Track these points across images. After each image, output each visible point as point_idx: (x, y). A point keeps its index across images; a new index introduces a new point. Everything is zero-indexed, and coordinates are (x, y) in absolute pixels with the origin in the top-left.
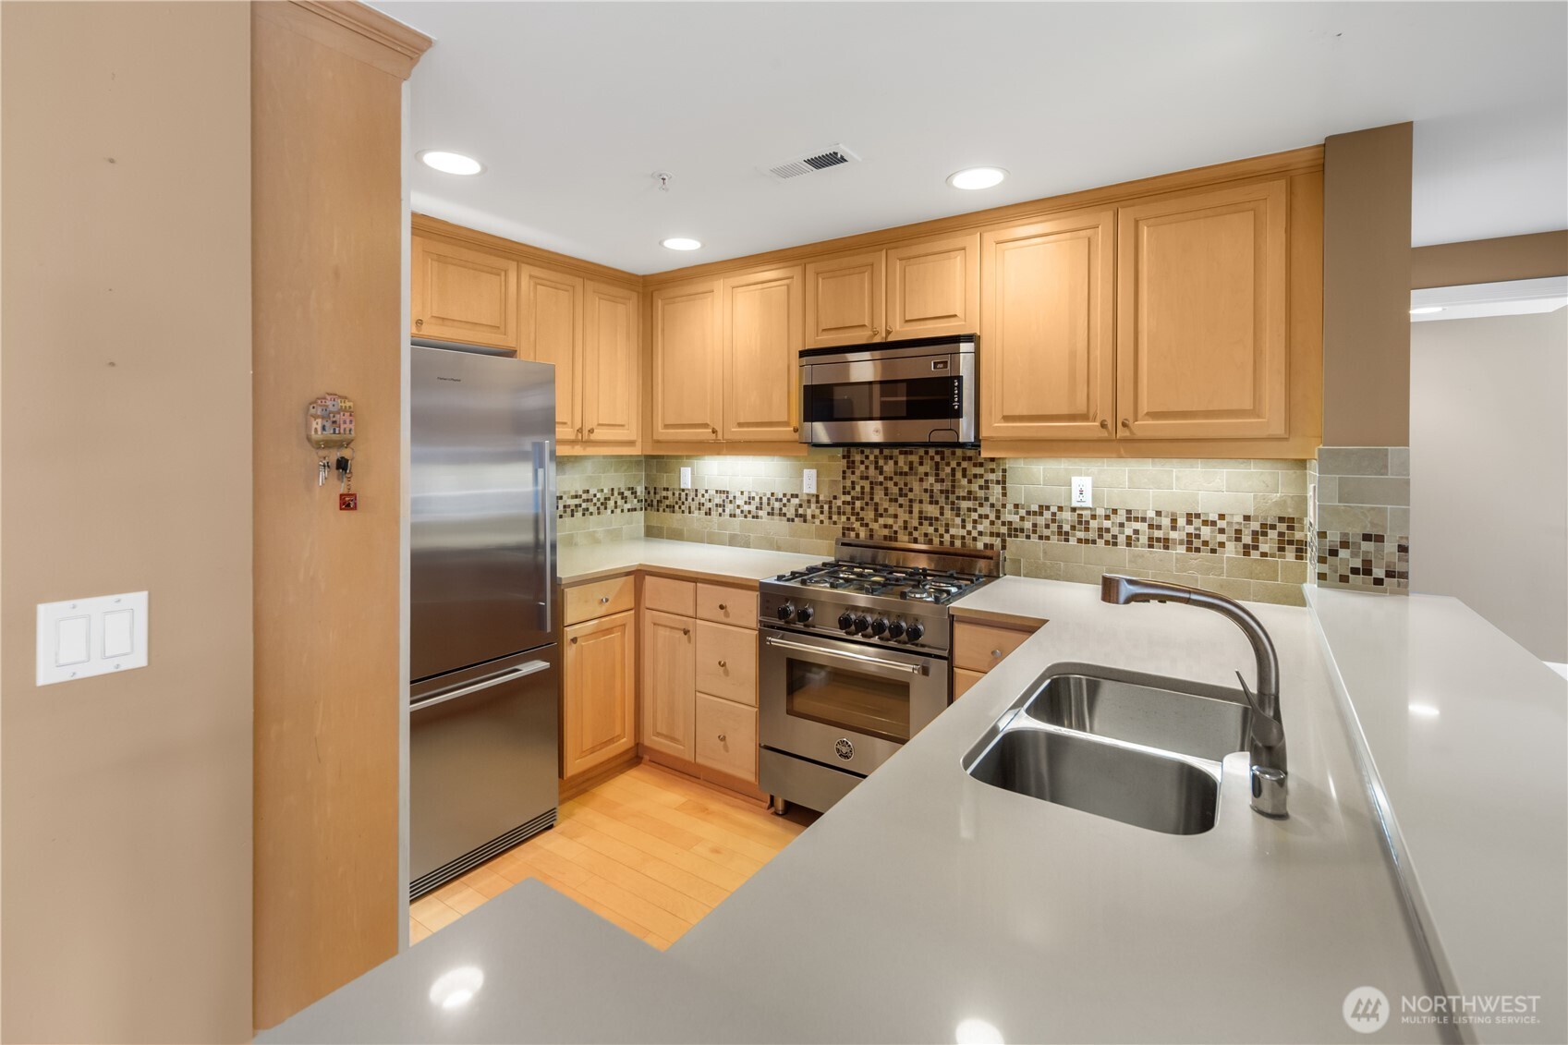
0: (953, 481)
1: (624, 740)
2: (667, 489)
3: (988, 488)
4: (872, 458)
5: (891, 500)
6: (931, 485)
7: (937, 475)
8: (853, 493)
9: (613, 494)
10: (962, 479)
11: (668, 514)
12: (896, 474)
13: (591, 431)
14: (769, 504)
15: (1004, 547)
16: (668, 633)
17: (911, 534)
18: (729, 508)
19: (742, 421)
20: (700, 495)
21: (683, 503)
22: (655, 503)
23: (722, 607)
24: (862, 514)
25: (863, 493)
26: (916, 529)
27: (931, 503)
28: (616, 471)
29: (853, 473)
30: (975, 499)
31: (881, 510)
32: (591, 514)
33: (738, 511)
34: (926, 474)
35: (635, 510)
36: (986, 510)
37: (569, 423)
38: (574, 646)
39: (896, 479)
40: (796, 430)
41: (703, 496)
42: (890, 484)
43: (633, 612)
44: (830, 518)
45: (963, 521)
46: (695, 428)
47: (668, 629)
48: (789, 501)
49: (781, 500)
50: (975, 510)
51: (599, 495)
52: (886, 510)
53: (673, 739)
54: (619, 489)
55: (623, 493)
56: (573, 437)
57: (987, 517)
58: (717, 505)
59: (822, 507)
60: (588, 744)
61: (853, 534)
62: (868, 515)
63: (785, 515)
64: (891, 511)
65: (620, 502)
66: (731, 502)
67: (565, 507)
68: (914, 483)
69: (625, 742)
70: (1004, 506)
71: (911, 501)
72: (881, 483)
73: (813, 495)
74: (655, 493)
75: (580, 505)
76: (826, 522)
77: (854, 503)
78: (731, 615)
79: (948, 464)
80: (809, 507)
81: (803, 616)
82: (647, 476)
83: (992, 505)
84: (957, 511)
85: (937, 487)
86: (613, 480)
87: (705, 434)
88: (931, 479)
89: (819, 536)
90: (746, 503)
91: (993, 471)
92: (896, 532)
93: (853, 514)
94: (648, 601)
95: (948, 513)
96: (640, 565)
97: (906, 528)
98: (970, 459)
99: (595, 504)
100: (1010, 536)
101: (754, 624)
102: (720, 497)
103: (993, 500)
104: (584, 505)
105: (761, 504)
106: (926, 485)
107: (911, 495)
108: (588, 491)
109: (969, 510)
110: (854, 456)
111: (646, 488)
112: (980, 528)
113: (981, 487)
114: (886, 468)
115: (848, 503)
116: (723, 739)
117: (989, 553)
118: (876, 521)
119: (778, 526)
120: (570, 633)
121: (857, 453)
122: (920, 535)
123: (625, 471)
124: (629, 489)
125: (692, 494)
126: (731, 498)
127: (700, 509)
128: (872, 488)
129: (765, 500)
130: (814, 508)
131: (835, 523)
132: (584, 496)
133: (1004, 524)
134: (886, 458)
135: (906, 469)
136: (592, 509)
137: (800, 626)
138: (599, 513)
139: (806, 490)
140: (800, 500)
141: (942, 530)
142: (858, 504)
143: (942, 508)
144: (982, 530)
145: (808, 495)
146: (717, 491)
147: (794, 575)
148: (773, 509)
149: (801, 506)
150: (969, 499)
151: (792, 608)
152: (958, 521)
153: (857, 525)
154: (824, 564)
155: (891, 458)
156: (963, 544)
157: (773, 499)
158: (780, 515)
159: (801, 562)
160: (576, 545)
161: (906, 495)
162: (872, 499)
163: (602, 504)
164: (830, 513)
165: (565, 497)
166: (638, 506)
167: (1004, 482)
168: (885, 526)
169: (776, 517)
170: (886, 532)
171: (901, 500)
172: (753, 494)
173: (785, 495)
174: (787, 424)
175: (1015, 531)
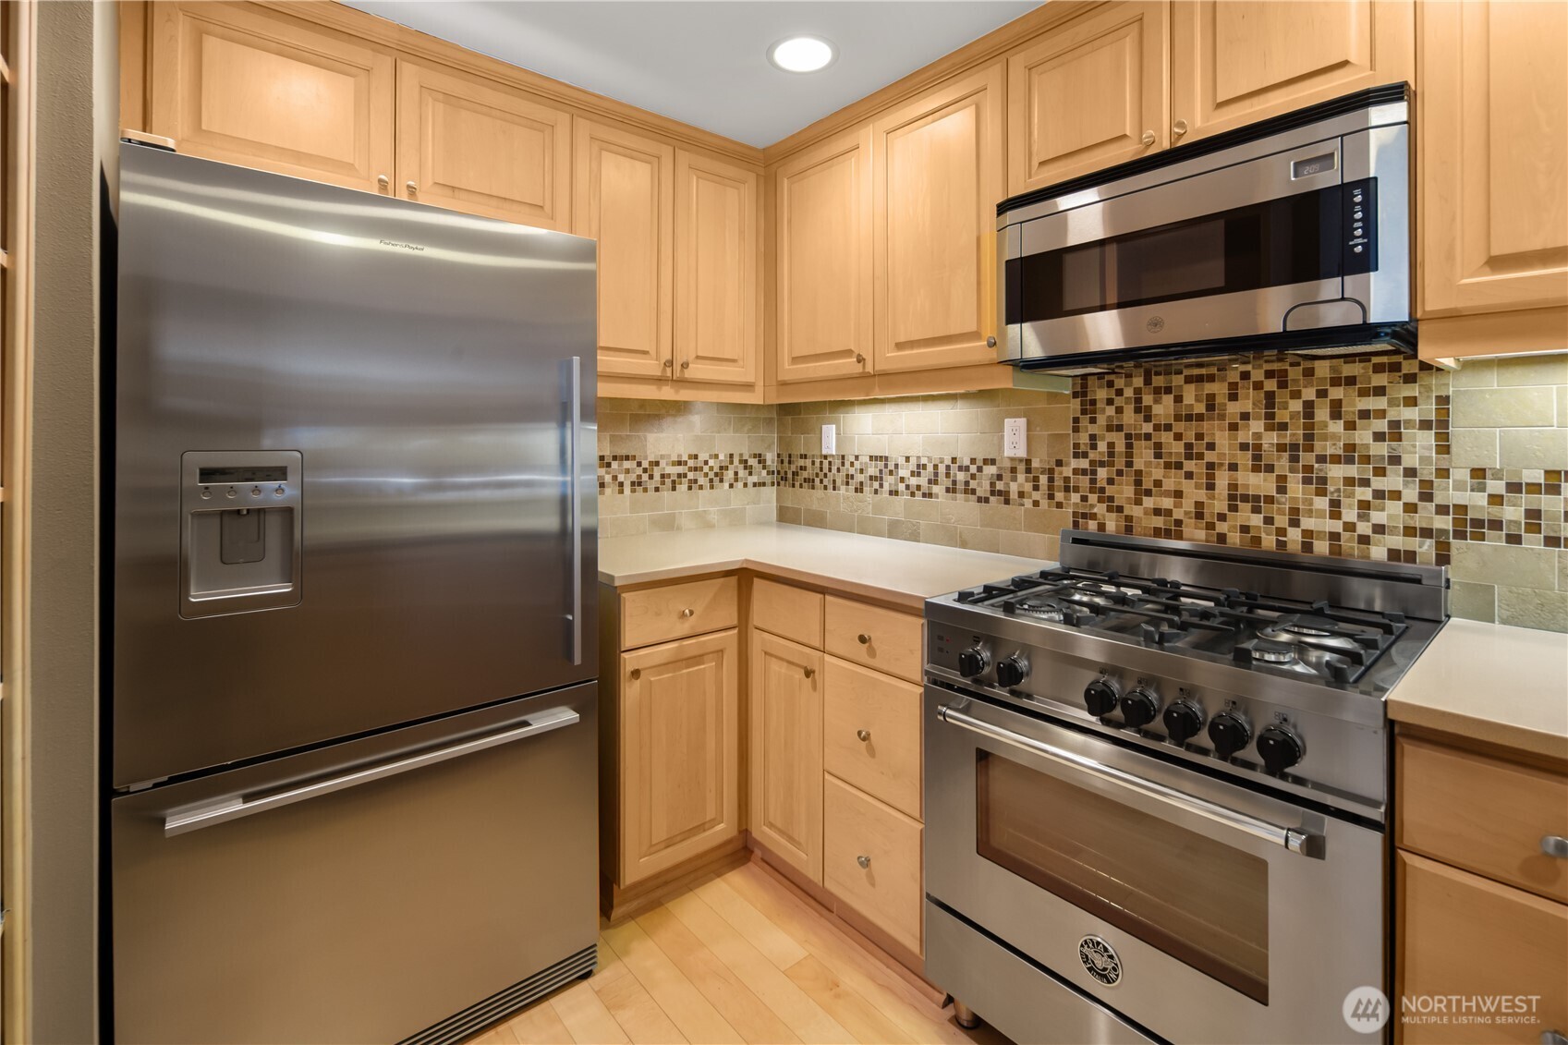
0: (1309, 427)
1: (722, 826)
2: (805, 457)
3: (1399, 438)
4: (1129, 393)
5: (1168, 466)
6: (1257, 436)
7: (1270, 416)
8: (1092, 455)
9: (732, 463)
10: (1331, 423)
11: (806, 490)
12: (1178, 418)
13: (685, 366)
14: (948, 475)
15: (1443, 559)
16: (783, 671)
17: (1210, 526)
18: (889, 481)
19: (902, 339)
20: (847, 464)
21: (825, 475)
22: (790, 475)
23: (862, 639)
24: (1110, 491)
25: (1111, 454)
26: (1222, 517)
27: (1256, 469)
28: (736, 431)
29: (1093, 421)
30: (1366, 459)
31: (1147, 484)
32: (701, 487)
33: (902, 487)
34: (1245, 416)
35: (764, 484)
36: (1393, 480)
37: (653, 352)
38: (637, 683)
39: (1179, 427)
40: (992, 344)
41: (852, 464)
42: (1166, 438)
43: (736, 631)
44: (1051, 497)
45: (1335, 504)
46: (835, 359)
47: (785, 664)
48: (980, 469)
49: (967, 469)
50: (1365, 483)
51: (711, 463)
52: (1158, 483)
53: (791, 839)
54: (741, 455)
55: (746, 461)
56: (658, 373)
57: (1396, 495)
58: (871, 478)
59: (1036, 479)
60: (660, 834)
61: (1092, 525)
62: (1125, 491)
63: (973, 492)
64: (1169, 484)
65: (742, 473)
66: (891, 473)
67: (663, 476)
68: (1218, 434)
69: (723, 830)
70: (1444, 473)
71: (1211, 466)
72: (1148, 437)
73: (1021, 460)
74: (790, 462)
75: (685, 475)
76: (1044, 503)
77: (1094, 472)
78: (878, 653)
79: (1296, 395)
80: (1014, 479)
81: (1010, 675)
82: (780, 439)
83: (1410, 473)
84: (1321, 485)
85: (1271, 439)
86: (730, 443)
87: (848, 366)
88: (1257, 426)
89: (1031, 527)
90: (913, 474)
91: (1411, 402)
92: (1179, 523)
93: (1092, 490)
94: (757, 617)
95: (1296, 488)
96: (747, 561)
97: (1199, 516)
98: (1351, 381)
99: (706, 475)
100: (1460, 535)
101: (917, 676)
102: (876, 467)
103: (1409, 460)
104: (691, 475)
105: (936, 474)
106: (1243, 436)
107: (1210, 456)
108: (696, 457)
109: (1349, 482)
110: (1095, 392)
111: (779, 455)
112: (1377, 517)
113: (1379, 437)
114: (1158, 410)
115: (1084, 472)
116: (865, 863)
117: (1405, 568)
118: (1138, 502)
119: (961, 510)
120: (629, 661)
121: (1101, 387)
122: (1232, 529)
123: (749, 431)
124: (755, 456)
125: (837, 463)
126: (891, 467)
127: (847, 484)
128: (1129, 446)
129: (942, 469)
130: (1021, 482)
131: (1059, 505)
132: (691, 463)
133: (1443, 510)
134: (1157, 391)
135: (1200, 408)
136: (702, 481)
137: (1002, 693)
138: (712, 487)
139: (1008, 452)
140: (999, 468)
141: (1282, 521)
142: (1102, 473)
143: (1282, 479)
144: (1384, 521)
145: (1012, 459)
146: (871, 457)
147: (990, 592)
148: (954, 482)
149: (1000, 477)
150: (1350, 461)
151: (986, 655)
152: (1322, 503)
153: (1100, 509)
154: (1044, 574)
155: (1168, 390)
156: (1336, 549)
157: (954, 468)
158: (966, 491)
159: (1002, 569)
160: (679, 528)
161: (1200, 456)
162: (1129, 464)
163: (716, 475)
164: (1051, 488)
165: (663, 463)
166: (768, 479)
167: (1443, 423)
168: (1157, 512)
169: (960, 496)
170: (1159, 522)
171: (1190, 465)
172: (924, 461)
173: (973, 461)
174: (975, 335)
175: (1471, 527)
